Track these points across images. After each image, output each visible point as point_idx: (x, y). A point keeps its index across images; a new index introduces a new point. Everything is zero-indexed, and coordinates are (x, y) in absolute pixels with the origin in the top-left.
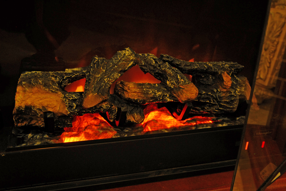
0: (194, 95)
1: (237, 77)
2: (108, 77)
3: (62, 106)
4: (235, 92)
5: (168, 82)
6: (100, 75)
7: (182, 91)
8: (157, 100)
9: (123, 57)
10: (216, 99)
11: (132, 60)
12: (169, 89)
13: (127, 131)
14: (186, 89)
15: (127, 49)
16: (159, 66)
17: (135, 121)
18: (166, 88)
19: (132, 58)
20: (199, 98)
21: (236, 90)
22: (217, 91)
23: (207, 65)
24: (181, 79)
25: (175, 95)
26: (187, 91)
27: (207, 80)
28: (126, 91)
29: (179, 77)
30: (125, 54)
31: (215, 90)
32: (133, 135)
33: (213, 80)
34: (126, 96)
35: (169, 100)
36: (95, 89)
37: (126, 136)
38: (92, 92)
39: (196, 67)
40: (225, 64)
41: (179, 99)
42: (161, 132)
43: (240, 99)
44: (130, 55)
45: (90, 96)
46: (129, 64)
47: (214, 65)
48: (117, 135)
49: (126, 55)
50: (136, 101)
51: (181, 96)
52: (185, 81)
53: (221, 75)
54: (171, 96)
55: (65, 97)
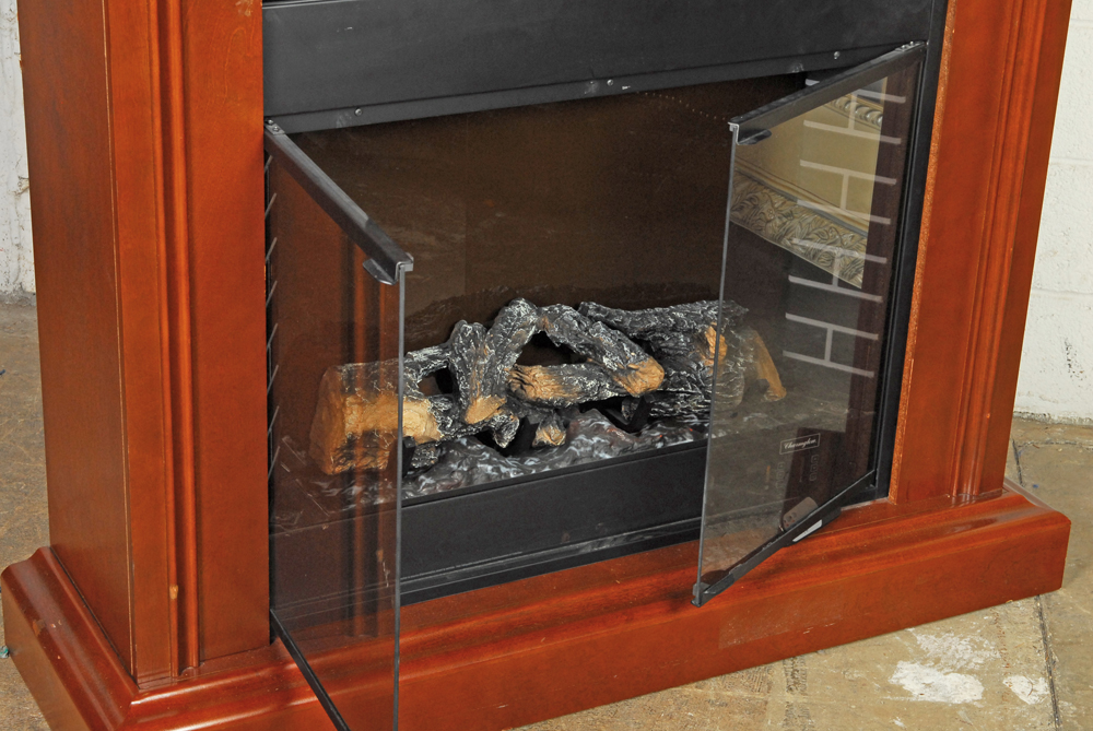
0: (657, 379)
1: (738, 332)
2: (502, 363)
3: (429, 425)
4: (735, 366)
5: (605, 360)
6: (486, 361)
7: (635, 375)
8: (588, 396)
9: (518, 320)
10: (698, 383)
11: (533, 324)
12: (608, 374)
13: (532, 463)
14: (641, 369)
15: (521, 302)
16: (586, 330)
17: (551, 442)
18: (602, 371)
19: (532, 319)
20: (664, 385)
21: (736, 362)
22: (699, 367)
23: (673, 317)
24: (631, 351)
25: (620, 383)
26: (643, 373)
27: (676, 344)
28: (529, 384)
29: (626, 349)
30: (519, 314)
31: (695, 366)
32: (547, 469)
33: (688, 343)
34: (531, 394)
35: (610, 394)
36: (485, 388)
37: (534, 472)
38: (482, 394)
39: (653, 323)
40: (709, 308)
41: (629, 390)
42: (598, 460)
43: (745, 379)
44: (528, 315)
45: (479, 401)
46: (528, 332)
47: (687, 315)
48: (518, 473)
49: (523, 314)
50: (551, 402)
51: (634, 384)
52: (638, 355)
53: (702, 334)
54: (614, 387)
55: (434, 408)
